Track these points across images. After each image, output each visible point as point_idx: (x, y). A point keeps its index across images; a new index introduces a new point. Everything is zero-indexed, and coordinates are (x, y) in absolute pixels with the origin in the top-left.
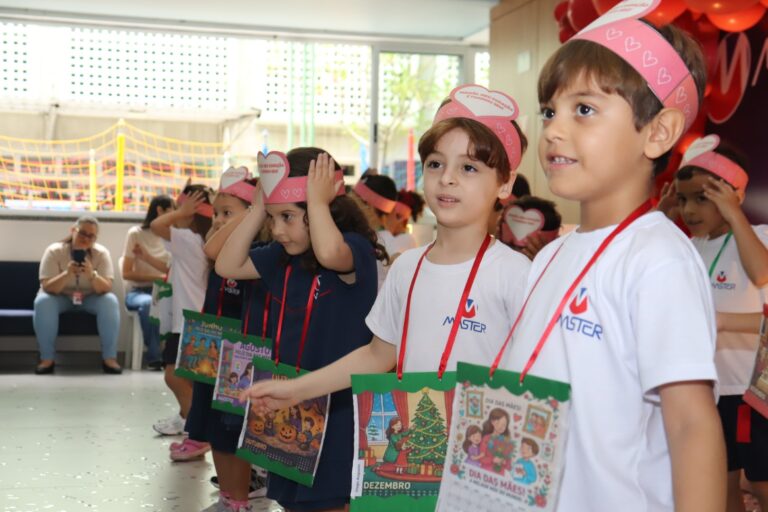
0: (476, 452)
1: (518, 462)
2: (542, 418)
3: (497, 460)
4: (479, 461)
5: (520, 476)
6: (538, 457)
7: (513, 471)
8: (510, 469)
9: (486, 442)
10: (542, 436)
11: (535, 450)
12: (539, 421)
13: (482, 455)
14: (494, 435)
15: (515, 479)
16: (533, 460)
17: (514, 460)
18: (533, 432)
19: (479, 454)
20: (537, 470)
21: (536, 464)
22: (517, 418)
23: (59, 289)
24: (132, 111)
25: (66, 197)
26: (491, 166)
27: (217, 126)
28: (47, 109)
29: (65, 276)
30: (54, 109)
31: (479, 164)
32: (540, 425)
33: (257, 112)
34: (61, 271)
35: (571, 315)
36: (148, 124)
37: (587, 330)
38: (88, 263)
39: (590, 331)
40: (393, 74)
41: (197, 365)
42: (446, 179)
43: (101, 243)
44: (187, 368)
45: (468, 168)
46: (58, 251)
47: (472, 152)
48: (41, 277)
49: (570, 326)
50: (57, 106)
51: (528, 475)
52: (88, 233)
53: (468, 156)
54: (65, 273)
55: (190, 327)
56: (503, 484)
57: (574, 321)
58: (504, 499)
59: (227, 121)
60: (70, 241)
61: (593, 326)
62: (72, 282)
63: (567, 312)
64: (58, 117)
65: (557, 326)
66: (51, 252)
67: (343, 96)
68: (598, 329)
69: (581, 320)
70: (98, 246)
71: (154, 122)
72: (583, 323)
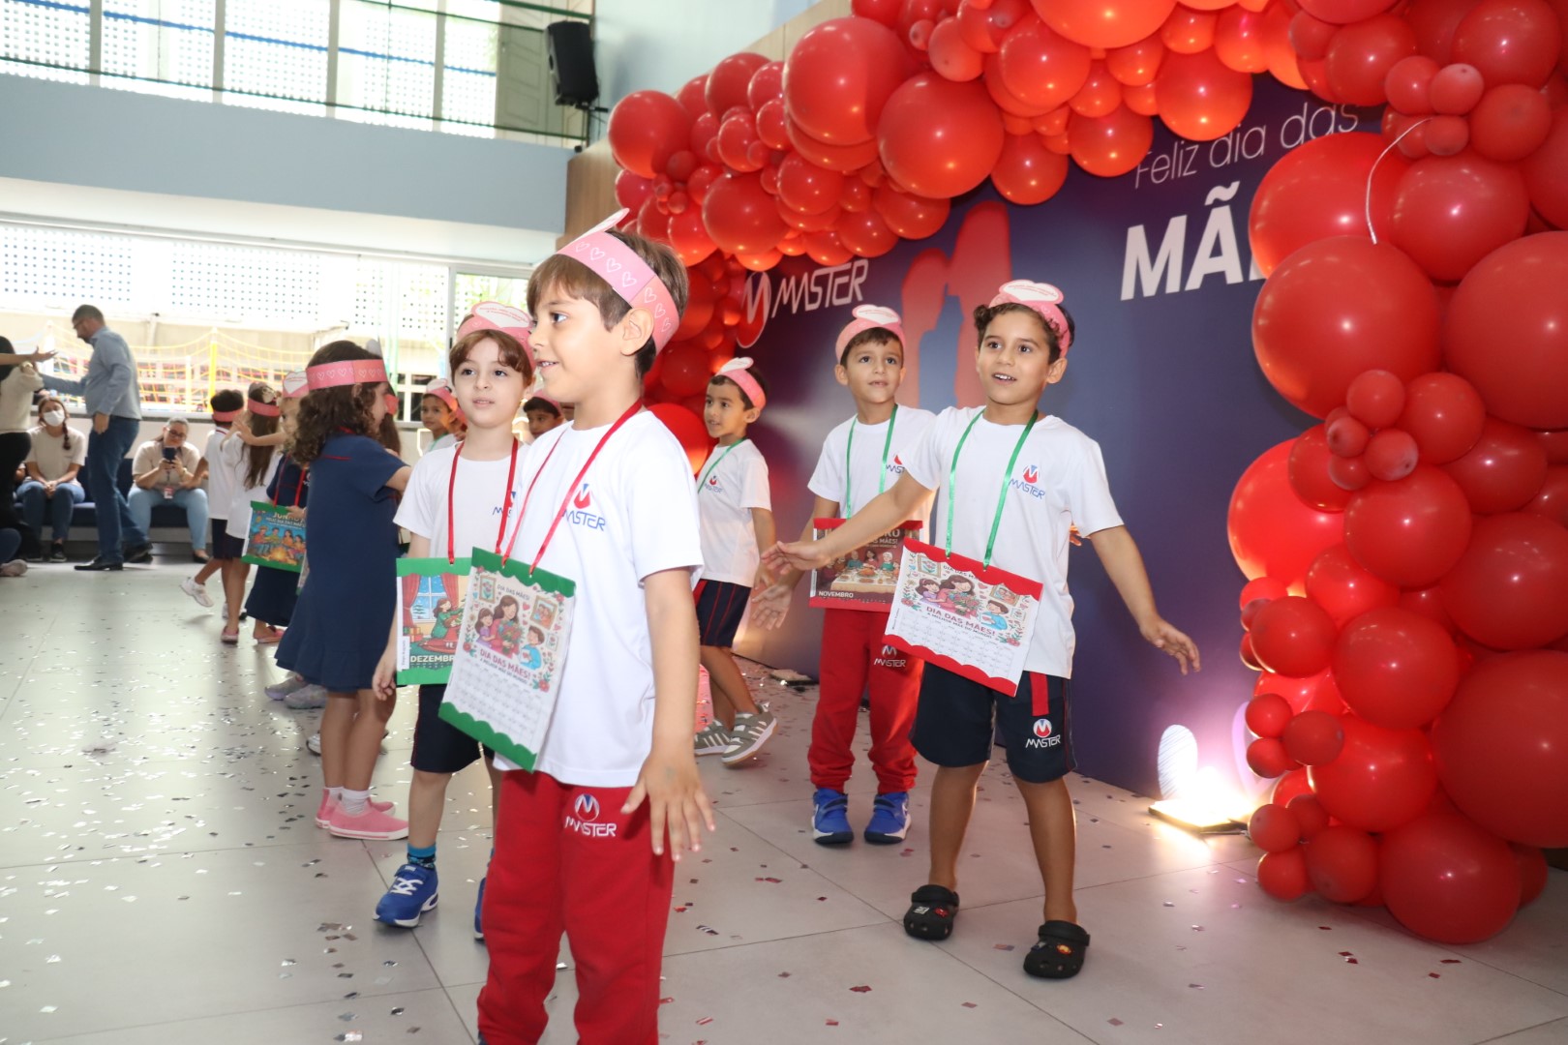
0: (487, 634)
1: (524, 648)
2: (548, 610)
3: (506, 643)
4: (490, 642)
5: (526, 660)
6: (543, 645)
7: (521, 655)
8: (517, 653)
9: (497, 626)
10: (548, 626)
11: (541, 639)
12: (546, 612)
13: (493, 637)
14: (504, 619)
15: (522, 663)
16: (538, 647)
17: (521, 646)
18: (540, 622)
19: (489, 636)
20: (542, 657)
21: (541, 652)
22: (526, 607)
23: (152, 483)
24: (228, 321)
25: (163, 400)
26: (518, 370)
27: (309, 336)
28: (148, 318)
29: (156, 472)
30: (155, 317)
31: (509, 369)
32: (547, 616)
33: (345, 325)
34: (153, 467)
35: (576, 509)
36: (244, 333)
37: (591, 523)
38: (178, 461)
39: (594, 524)
40: (474, 294)
41: (269, 552)
42: (481, 383)
43: (191, 442)
44: (257, 555)
45: (498, 373)
46: (150, 449)
47: (502, 359)
48: (134, 472)
49: (576, 520)
50: (157, 315)
51: (534, 662)
52: (179, 432)
53: (499, 362)
54: (157, 469)
55: (259, 518)
56: (510, 667)
57: (579, 515)
58: (512, 680)
59: (318, 332)
60: (161, 440)
61: (597, 519)
62: (163, 477)
63: (571, 507)
64: (158, 325)
65: (563, 520)
66: (144, 450)
67: (426, 313)
68: (601, 522)
69: (586, 514)
70: (187, 445)
71: (249, 331)
72: (588, 517)
